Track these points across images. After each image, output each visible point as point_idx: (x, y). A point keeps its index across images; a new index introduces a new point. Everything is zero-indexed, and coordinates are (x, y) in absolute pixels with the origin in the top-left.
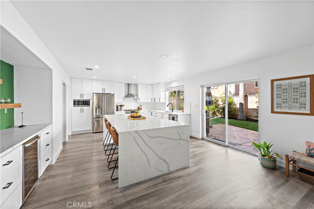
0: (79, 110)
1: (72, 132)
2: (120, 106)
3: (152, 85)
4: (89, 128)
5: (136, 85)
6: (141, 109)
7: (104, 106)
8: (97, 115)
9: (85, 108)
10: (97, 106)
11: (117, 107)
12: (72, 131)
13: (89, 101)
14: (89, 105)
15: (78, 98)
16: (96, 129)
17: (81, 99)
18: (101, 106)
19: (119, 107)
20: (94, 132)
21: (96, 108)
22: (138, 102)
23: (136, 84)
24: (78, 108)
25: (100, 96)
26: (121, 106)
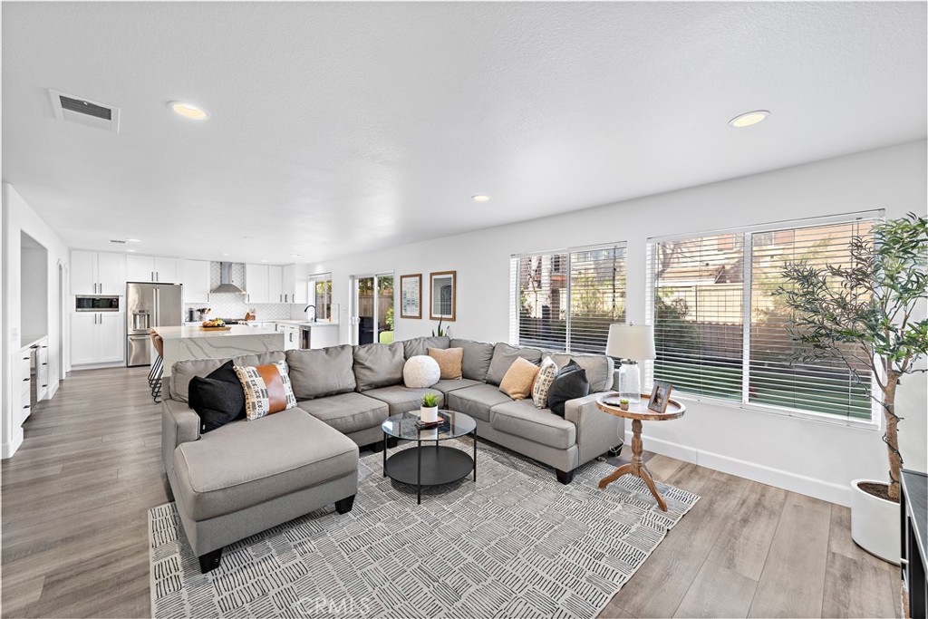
0: (92, 320)
1: (72, 366)
2: (199, 310)
3: (282, 266)
4: (118, 356)
5: (243, 265)
6: (254, 318)
7: (156, 309)
8: (138, 328)
9: (107, 315)
10: (137, 311)
11: (191, 313)
12: (73, 363)
13: (118, 300)
14: (117, 307)
15: (89, 292)
16: (136, 358)
17: (97, 294)
18: (148, 311)
19: (197, 315)
20: (130, 364)
21: (135, 315)
22: (247, 302)
23: (241, 264)
24: (89, 315)
25: (145, 289)
26: (202, 311)
